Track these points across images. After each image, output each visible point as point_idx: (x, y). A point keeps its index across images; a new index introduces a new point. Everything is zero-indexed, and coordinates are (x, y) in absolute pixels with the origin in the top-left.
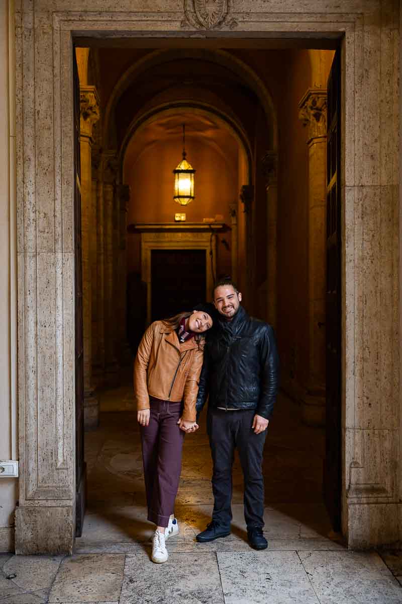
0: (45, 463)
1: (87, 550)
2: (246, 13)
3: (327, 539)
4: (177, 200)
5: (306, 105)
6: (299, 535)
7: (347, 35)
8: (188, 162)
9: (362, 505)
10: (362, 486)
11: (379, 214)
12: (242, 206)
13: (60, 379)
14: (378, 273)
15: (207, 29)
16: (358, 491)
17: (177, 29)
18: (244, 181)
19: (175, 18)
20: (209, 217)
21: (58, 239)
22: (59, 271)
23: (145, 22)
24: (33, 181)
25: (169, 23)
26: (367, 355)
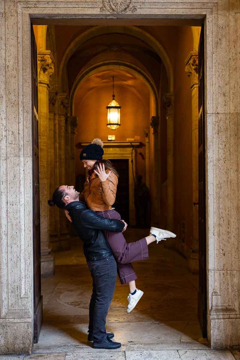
0: (13, 294)
1: (40, 351)
2: (143, 3)
3: (198, 343)
4: (109, 126)
5: (189, 62)
6: (180, 340)
7: (207, 16)
8: (116, 101)
9: (219, 320)
10: (220, 308)
11: (229, 131)
12: (152, 130)
13: (23, 239)
14: (229, 170)
15: (117, 13)
16: (217, 310)
17: (98, 13)
18: (153, 113)
19: (97, 6)
20: (131, 138)
21: (21, 148)
22: (22, 169)
23: (77, 9)
24: (5, 111)
25: (92, 9)
26: (222, 222)
